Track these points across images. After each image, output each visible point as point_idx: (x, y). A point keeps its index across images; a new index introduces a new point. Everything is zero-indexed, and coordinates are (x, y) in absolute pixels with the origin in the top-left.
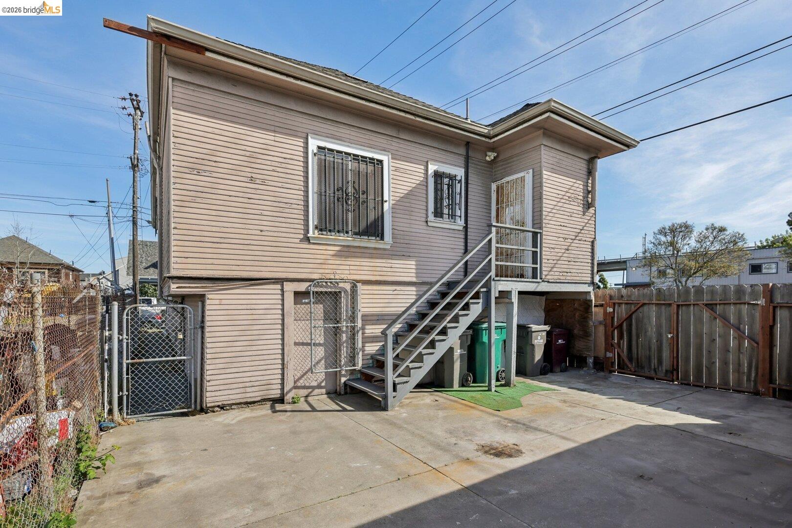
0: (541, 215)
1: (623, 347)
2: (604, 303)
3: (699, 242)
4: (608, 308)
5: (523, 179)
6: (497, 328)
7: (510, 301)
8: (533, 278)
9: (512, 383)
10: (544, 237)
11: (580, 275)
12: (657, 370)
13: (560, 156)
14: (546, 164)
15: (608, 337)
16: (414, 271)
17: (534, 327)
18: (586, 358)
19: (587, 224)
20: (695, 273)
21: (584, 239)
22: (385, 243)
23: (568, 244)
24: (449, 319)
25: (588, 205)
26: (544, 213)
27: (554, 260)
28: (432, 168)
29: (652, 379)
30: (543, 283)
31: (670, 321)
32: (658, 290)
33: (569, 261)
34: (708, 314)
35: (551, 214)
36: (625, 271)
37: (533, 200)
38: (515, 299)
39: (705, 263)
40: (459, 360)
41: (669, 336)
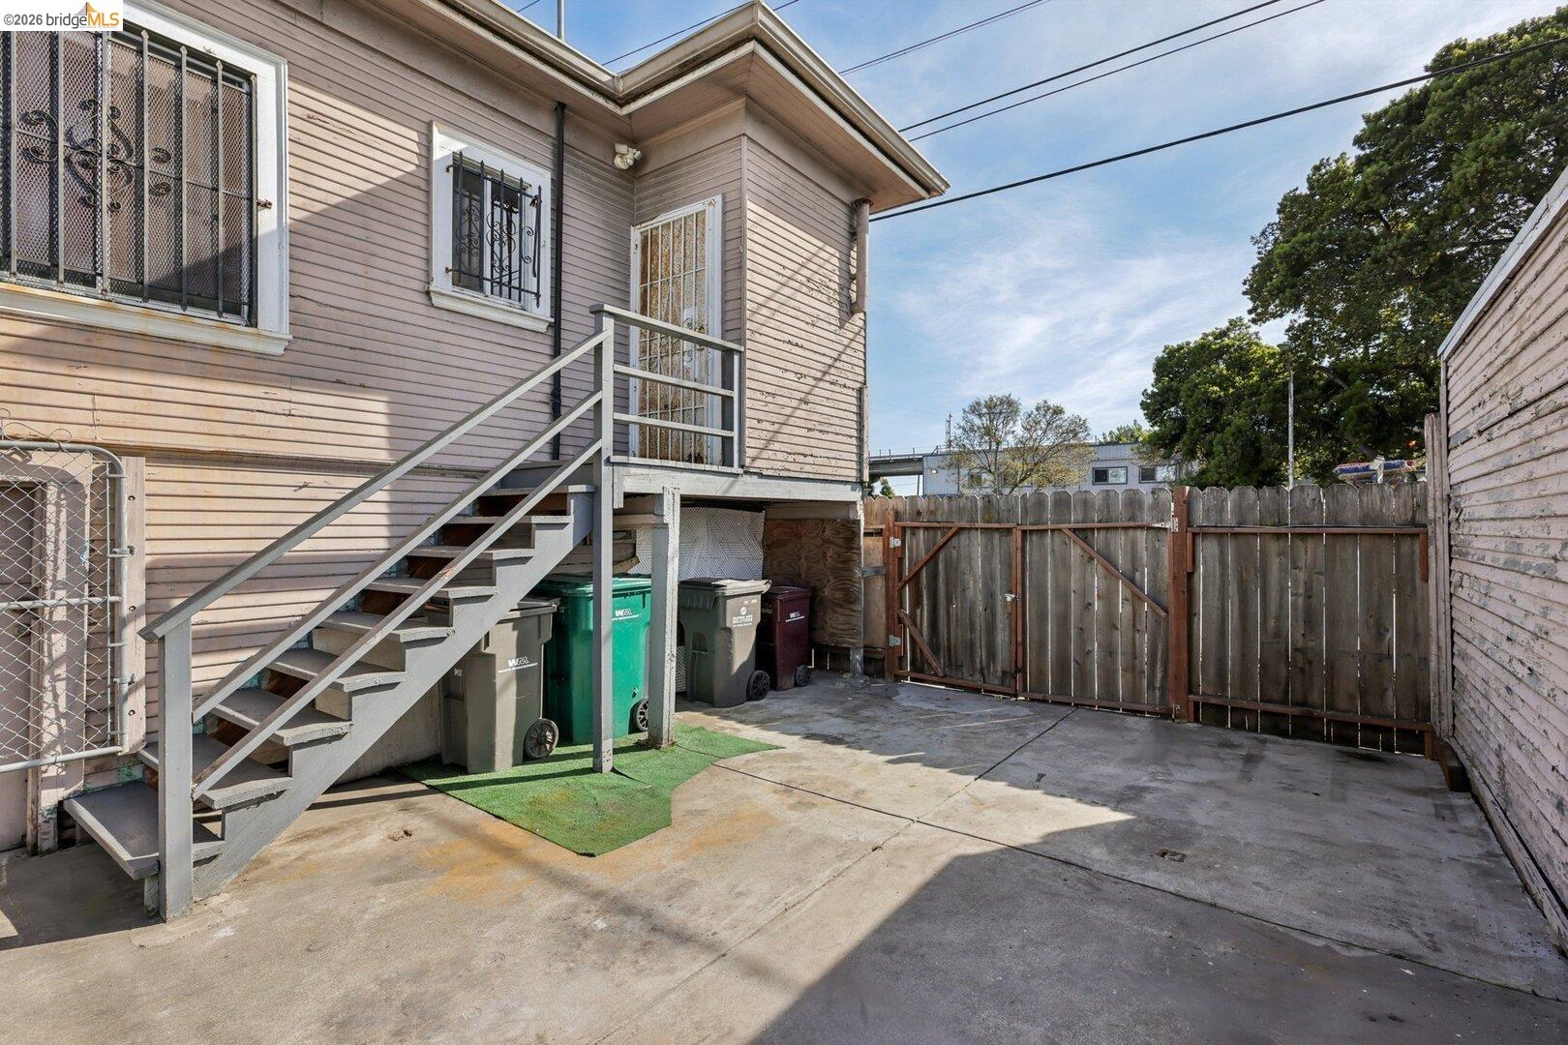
0: (741, 309)
1: (921, 625)
2: (883, 527)
3: (1026, 429)
4: (891, 539)
5: (700, 217)
6: (618, 593)
7: (658, 520)
8: (723, 465)
9: (665, 737)
10: (749, 364)
11: (833, 462)
12: (986, 672)
13: (785, 175)
14: (752, 186)
15: (893, 601)
16: (383, 431)
17: (731, 586)
18: (848, 649)
19: (848, 349)
20: (1022, 481)
21: (842, 381)
22: (259, 335)
23: (806, 389)
24: (450, 573)
25: (851, 308)
26: (749, 305)
27: (773, 423)
28: (445, 146)
29: (977, 691)
30: (747, 478)
31: (1010, 566)
32: (986, 499)
33: (809, 430)
34: (1079, 551)
35: (764, 311)
36: (921, 476)
37: (724, 272)
38: (672, 514)
39: (1036, 464)
40: (513, 688)
41: (1009, 599)
